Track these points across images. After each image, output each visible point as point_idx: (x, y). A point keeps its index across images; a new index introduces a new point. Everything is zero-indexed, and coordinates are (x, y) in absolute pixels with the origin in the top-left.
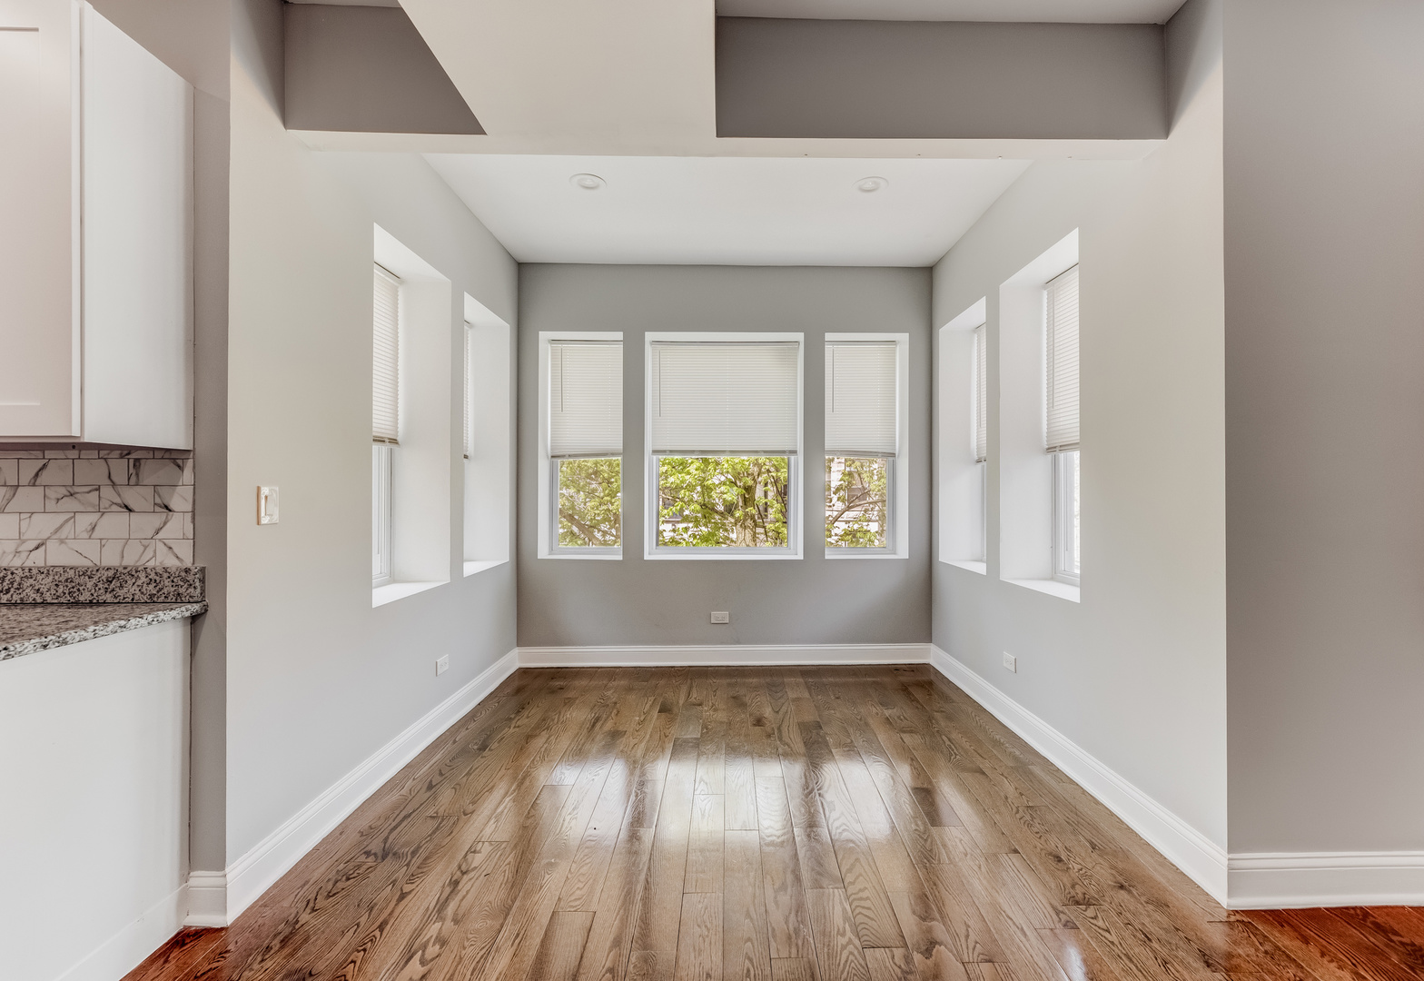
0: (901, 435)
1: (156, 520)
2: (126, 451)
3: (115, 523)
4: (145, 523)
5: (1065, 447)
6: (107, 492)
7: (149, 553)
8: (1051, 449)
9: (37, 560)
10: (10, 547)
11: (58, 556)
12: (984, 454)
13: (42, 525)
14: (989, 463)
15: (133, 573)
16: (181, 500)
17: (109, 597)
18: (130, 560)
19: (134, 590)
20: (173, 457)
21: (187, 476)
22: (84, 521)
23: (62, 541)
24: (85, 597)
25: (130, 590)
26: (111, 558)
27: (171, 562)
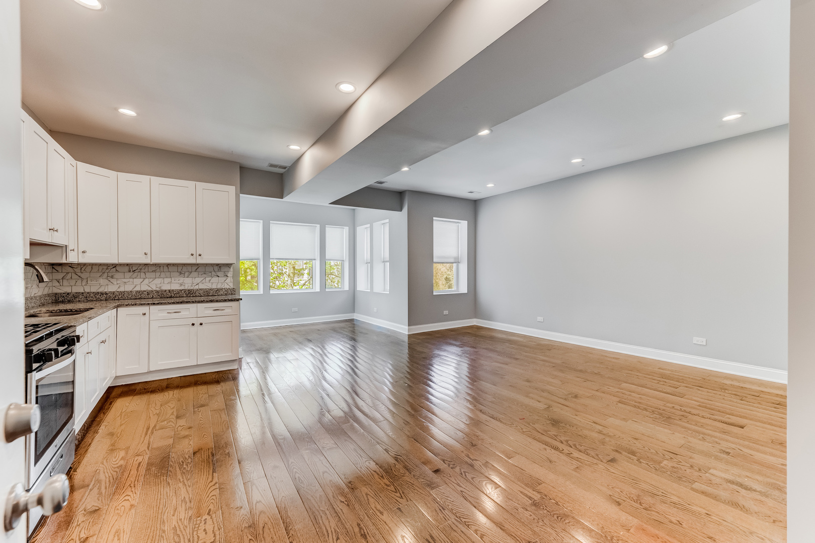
0: (346, 256)
1: (225, 278)
2: (217, 265)
3: (215, 279)
4: (222, 279)
5: (387, 261)
6: (213, 273)
7: (223, 285)
8: (383, 262)
9: (197, 287)
10: (190, 285)
11: (202, 286)
12: (369, 261)
13: (198, 280)
14: (371, 263)
15: (222, 289)
16: (230, 274)
17: (216, 294)
18: (219, 287)
19: (222, 292)
20: (229, 265)
21: (232, 269)
22: (208, 279)
23: (203, 283)
24: (211, 294)
25: (221, 292)
26: (214, 287)
27: (228, 287)
